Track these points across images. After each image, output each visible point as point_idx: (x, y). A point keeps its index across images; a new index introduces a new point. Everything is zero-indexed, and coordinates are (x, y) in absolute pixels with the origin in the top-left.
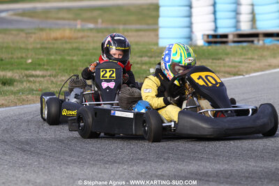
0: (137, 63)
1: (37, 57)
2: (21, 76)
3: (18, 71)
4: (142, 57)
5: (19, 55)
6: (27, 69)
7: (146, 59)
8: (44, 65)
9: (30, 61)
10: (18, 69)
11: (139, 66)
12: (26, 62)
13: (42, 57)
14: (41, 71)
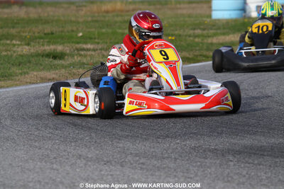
0: (190, 36)
1: (88, 30)
2: (72, 50)
3: (69, 45)
4: (194, 29)
5: (70, 28)
6: (78, 43)
7: (198, 32)
8: (95, 38)
9: (81, 34)
10: (69, 42)
11: (191, 38)
12: (77, 35)
13: (93, 30)
14: (91, 44)
